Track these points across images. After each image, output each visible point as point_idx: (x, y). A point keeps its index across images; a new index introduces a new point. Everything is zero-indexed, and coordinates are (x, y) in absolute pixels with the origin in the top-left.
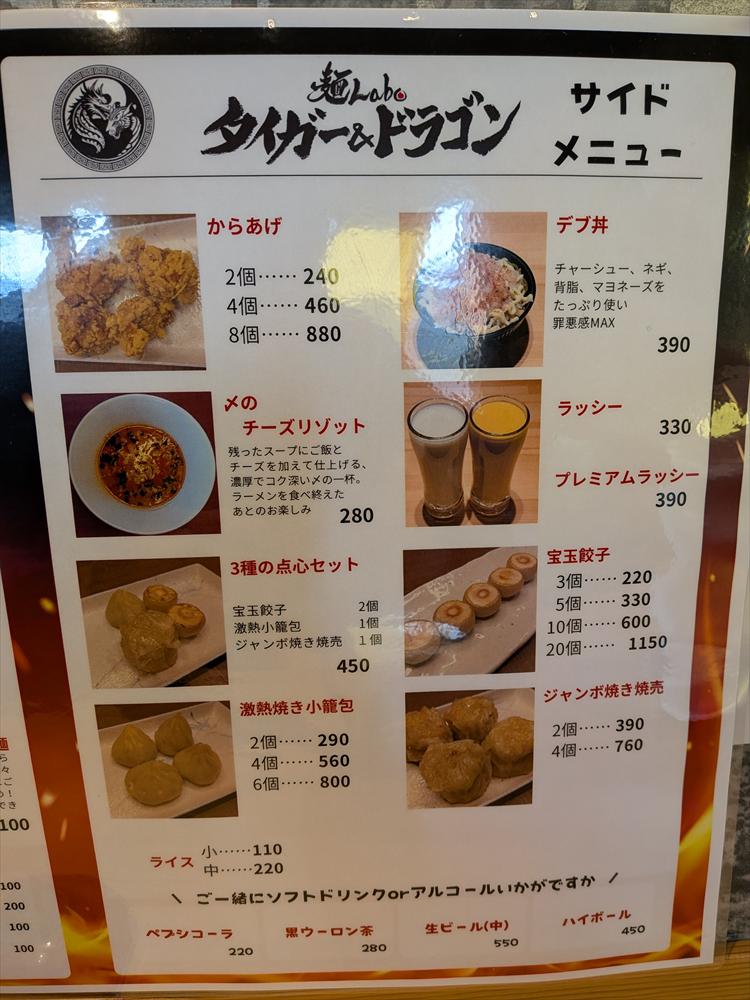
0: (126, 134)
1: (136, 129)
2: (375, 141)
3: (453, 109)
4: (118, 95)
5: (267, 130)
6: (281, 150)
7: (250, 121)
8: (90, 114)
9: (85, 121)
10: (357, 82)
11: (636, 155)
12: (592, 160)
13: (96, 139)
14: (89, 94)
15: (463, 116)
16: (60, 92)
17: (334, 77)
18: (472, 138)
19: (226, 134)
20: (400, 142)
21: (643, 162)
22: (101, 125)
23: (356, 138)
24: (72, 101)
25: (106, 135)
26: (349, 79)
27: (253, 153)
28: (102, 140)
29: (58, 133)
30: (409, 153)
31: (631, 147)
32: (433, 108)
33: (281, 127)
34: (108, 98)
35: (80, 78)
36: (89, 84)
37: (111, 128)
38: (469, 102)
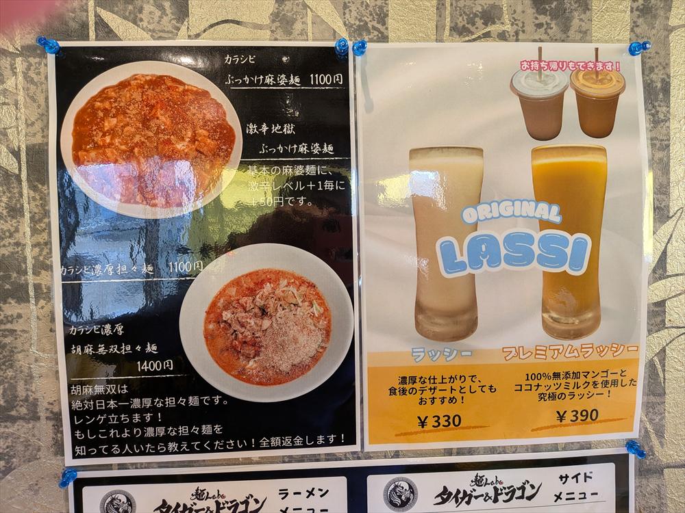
0: (408, 499)
1: (411, 497)
2: (493, 498)
3: (519, 486)
4: (406, 487)
5: (456, 496)
6: (461, 502)
7: (450, 494)
8: (396, 493)
9: (395, 496)
10: (487, 479)
11: (582, 496)
12: (567, 499)
13: (398, 501)
14: (396, 486)
15: (523, 488)
16: (387, 486)
17: (479, 478)
18: (525, 496)
19: (442, 498)
20: (501, 498)
21: (585, 498)
22: (400, 497)
23: (486, 497)
24: (390, 489)
25: (401, 500)
26: (484, 478)
27: (451, 504)
28: (400, 502)
29: (385, 500)
30: (504, 501)
31: (580, 494)
32: (512, 486)
33: (461, 495)
34: (403, 488)
35: (394, 481)
36: (396, 483)
37: (403, 498)
38: (524, 484)
